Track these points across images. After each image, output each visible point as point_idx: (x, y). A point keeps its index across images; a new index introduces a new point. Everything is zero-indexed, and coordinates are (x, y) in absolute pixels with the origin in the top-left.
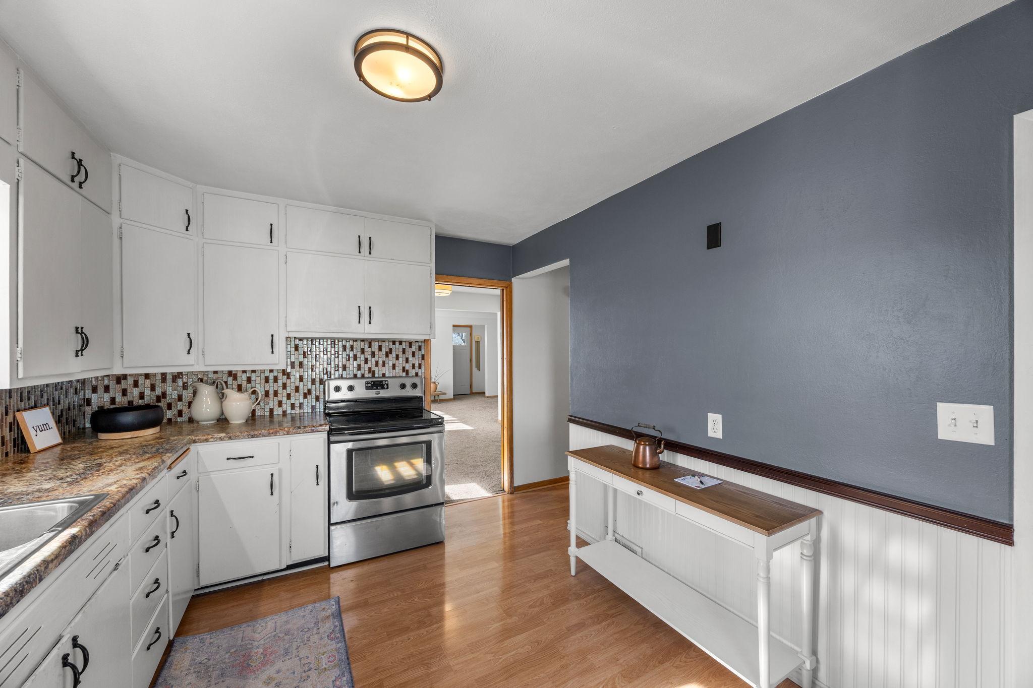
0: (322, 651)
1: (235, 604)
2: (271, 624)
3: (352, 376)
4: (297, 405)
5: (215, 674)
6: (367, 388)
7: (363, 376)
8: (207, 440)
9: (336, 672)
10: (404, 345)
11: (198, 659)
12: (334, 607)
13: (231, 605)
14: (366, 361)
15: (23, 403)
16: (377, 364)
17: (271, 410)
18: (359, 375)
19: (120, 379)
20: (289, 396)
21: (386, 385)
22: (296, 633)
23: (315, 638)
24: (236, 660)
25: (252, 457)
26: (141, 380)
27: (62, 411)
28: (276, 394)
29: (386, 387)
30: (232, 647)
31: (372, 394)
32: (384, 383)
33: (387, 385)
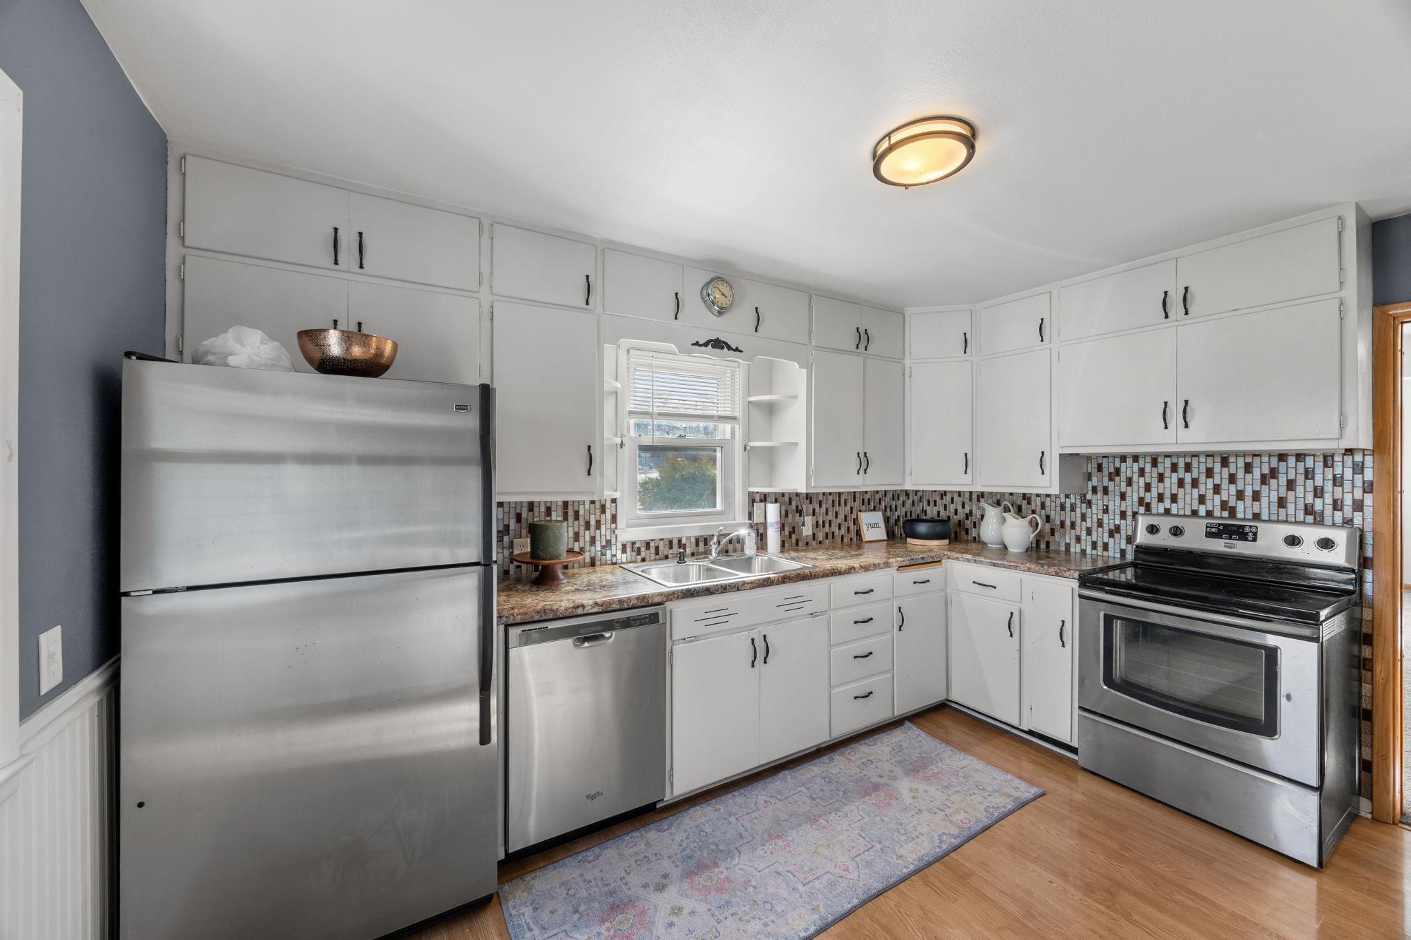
0: (968, 809)
1: (968, 732)
2: (966, 762)
3: (1188, 512)
4: (1100, 545)
5: (898, 758)
6: (1209, 535)
7: (1209, 514)
8: (957, 559)
9: (954, 831)
10: (1309, 462)
11: (903, 744)
12: (1028, 794)
13: (965, 730)
14: (1217, 489)
15: (864, 506)
16: (1240, 495)
17: (1068, 546)
18: (1202, 512)
19: (944, 494)
20: (1089, 531)
21: (1251, 534)
22: (971, 782)
23: (977, 798)
24: (917, 762)
25: (995, 588)
26: (956, 498)
27: (898, 516)
28: (1073, 525)
29: (1250, 536)
30: (926, 753)
31: (1218, 546)
32: (1247, 529)
33: (1255, 534)
